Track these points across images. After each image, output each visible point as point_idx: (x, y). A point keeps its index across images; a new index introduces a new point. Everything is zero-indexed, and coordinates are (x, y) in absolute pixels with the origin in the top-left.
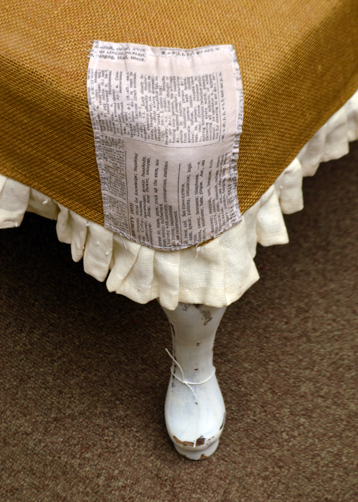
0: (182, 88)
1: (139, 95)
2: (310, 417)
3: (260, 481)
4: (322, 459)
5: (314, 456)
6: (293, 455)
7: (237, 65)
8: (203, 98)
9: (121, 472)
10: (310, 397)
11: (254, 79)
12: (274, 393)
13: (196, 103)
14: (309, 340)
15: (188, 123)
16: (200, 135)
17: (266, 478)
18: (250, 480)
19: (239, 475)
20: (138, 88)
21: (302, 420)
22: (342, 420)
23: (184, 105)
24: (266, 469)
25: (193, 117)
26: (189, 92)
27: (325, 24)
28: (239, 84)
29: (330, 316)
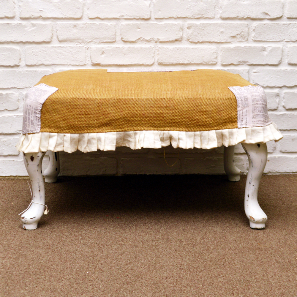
0: (40, 91)
7: (54, 92)
8: (41, 94)
16: (33, 99)
23: (37, 94)
28: (50, 94)
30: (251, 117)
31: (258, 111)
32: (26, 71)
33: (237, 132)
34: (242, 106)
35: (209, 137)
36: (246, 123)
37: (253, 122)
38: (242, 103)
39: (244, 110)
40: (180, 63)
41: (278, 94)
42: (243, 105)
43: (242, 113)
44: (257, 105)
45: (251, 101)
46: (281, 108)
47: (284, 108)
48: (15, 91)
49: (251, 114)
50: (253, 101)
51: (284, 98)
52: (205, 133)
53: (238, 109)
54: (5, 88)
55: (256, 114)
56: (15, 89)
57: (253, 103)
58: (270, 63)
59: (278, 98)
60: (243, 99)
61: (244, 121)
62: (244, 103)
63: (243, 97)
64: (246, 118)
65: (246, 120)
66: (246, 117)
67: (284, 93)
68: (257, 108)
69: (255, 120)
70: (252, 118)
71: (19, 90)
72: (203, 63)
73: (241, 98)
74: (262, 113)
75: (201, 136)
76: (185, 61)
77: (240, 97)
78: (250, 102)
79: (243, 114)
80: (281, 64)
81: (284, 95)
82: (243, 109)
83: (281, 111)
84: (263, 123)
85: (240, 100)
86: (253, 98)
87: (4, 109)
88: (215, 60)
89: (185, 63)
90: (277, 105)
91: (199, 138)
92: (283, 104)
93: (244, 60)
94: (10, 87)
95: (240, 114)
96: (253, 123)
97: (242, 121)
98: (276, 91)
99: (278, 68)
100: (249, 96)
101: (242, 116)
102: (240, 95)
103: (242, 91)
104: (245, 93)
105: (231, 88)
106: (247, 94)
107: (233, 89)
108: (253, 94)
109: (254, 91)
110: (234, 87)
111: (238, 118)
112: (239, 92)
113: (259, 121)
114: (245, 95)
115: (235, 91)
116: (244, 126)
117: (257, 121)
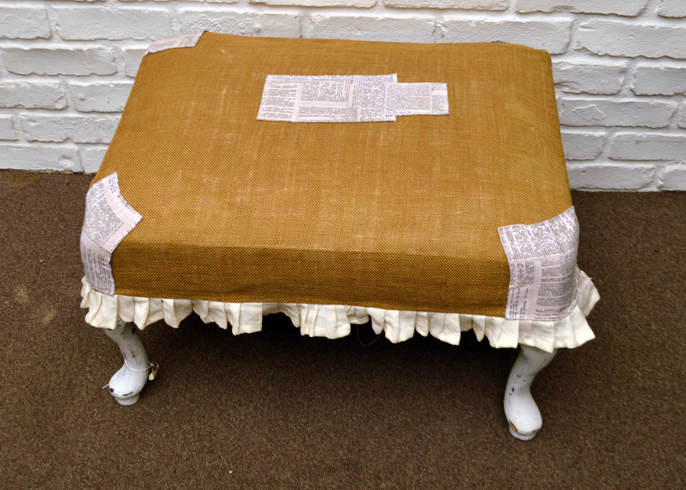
0: (108, 215)
1: (95, 204)
2: (168, 437)
3: (117, 433)
4: (144, 454)
5: (143, 450)
6: (140, 440)
7: (134, 226)
8: (108, 225)
9: (96, 374)
10: (181, 431)
11: (136, 237)
12: (175, 415)
13: (104, 225)
14: (220, 415)
15: (94, 230)
16: (93, 238)
17: (119, 434)
18: (115, 428)
19: (117, 422)
20: (98, 201)
21: (164, 435)
22: (173, 452)
23: (101, 222)
24: (125, 432)
25: (97, 229)
26: (107, 219)
27: (209, 251)
28: (126, 233)
29: (243, 417)
30: (535, 301)
31: (551, 293)
32: (121, 10)
33: (503, 323)
34: (520, 282)
35: (446, 323)
36: (523, 311)
37: (537, 311)
38: (521, 276)
39: (523, 289)
40: (431, 7)
41: (625, 69)
42: (523, 280)
43: (518, 293)
44: (552, 282)
45: (541, 274)
46: (624, 92)
47: (631, 92)
48: (105, 45)
49: (536, 297)
50: (544, 273)
51: (635, 77)
52: (439, 316)
53: (510, 286)
54: (84, 39)
55: (546, 297)
56: (103, 41)
57: (545, 278)
58: (619, 13)
59: (624, 76)
60: (524, 269)
61: (520, 306)
62: (525, 276)
63: (524, 265)
64: (525, 302)
65: (525, 306)
66: (525, 300)
67: (638, 69)
68: (551, 288)
69: (543, 308)
70: (538, 304)
71: (112, 42)
72: (479, 8)
73: (520, 267)
74: (559, 297)
75: (429, 318)
76: (440, 3)
77: (518, 265)
78: (538, 275)
79: (519, 295)
80: (644, 15)
81: (637, 71)
82: (522, 286)
83: (625, 96)
84: (558, 313)
85: (517, 269)
86: (544, 268)
87: (91, 73)
88: (503, 4)
89: (440, 7)
90: (618, 88)
91: (427, 322)
92: (632, 87)
93: (566, 5)
94: (94, 37)
95: (513, 295)
96: (538, 313)
97: (517, 305)
98: (622, 63)
99: (636, 23)
100: (538, 264)
101: (518, 297)
102: (519, 260)
103: (526, 245)
104: (530, 254)
105: (504, 231)
106: (534, 258)
107: (509, 234)
108: (547, 256)
109: (551, 245)
110: (511, 228)
111: (509, 301)
112: (519, 248)
113: (550, 310)
114: (529, 260)
115: (510, 242)
116: (518, 316)
117: (546, 311)
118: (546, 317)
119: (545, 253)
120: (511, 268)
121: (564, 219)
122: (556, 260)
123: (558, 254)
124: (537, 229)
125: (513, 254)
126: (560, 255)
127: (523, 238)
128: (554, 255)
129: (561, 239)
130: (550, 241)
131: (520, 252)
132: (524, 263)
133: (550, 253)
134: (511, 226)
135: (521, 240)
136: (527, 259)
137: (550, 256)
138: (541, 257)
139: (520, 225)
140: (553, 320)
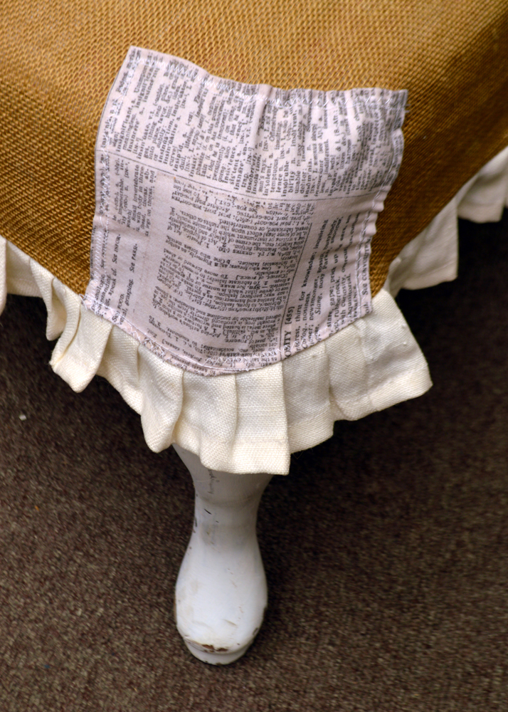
30: (151, 292)
31: (185, 286)
34: (119, 217)
36: (124, 306)
37: (152, 321)
38: (122, 202)
39: (127, 242)
42: (125, 214)
43: (117, 248)
44: (188, 257)
45: (166, 222)
49: (153, 281)
50: (177, 223)
53: (97, 219)
55: (173, 294)
57: (174, 235)
60: (129, 182)
61: (120, 288)
62: (130, 207)
63: (133, 174)
64: (131, 283)
65: (129, 293)
66: (130, 275)
68: (186, 272)
69: (164, 321)
70: (155, 302)
73: (122, 173)
74: (205, 309)
77: (118, 166)
78: (161, 220)
79: (119, 256)
82: (123, 232)
84: (198, 355)
85: (114, 178)
86: (179, 207)
95: (103, 247)
96: (151, 327)
97: (113, 281)
100: (164, 186)
101: (115, 259)
102: (123, 152)
103: (166, 122)
104: (157, 151)
105: (142, 61)
106: (162, 166)
107: (148, 74)
108: (196, 177)
109: (230, 154)
110: (163, 62)
111: (97, 259)
112: (144, 121)
113: (179, 336)
114: (148, 164)
115: (135, 96)
116: (111, 312)
117: (170, 332)
118: (167, 348)
119: (198, 167)
120: (99, 165)
121: (332, 109)
122: (211, 200)
123: (228, 186)
124: (226, 95)
125: (118, 128)
126: (234, 193)
127: (173, 102)
128: (217, 184)
129: (277, 154)
130: (236, 141)
131: (140, 134)
132: (132, 167)
133: (209, 173)
134: (168, 57)
135: (164, 104)
136: (143, 160)
137: (205, 180)
138: (180, 172)
139: (192, 66)
140: (184, 365)
